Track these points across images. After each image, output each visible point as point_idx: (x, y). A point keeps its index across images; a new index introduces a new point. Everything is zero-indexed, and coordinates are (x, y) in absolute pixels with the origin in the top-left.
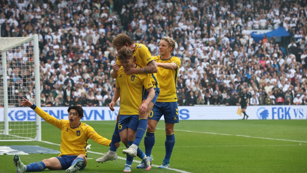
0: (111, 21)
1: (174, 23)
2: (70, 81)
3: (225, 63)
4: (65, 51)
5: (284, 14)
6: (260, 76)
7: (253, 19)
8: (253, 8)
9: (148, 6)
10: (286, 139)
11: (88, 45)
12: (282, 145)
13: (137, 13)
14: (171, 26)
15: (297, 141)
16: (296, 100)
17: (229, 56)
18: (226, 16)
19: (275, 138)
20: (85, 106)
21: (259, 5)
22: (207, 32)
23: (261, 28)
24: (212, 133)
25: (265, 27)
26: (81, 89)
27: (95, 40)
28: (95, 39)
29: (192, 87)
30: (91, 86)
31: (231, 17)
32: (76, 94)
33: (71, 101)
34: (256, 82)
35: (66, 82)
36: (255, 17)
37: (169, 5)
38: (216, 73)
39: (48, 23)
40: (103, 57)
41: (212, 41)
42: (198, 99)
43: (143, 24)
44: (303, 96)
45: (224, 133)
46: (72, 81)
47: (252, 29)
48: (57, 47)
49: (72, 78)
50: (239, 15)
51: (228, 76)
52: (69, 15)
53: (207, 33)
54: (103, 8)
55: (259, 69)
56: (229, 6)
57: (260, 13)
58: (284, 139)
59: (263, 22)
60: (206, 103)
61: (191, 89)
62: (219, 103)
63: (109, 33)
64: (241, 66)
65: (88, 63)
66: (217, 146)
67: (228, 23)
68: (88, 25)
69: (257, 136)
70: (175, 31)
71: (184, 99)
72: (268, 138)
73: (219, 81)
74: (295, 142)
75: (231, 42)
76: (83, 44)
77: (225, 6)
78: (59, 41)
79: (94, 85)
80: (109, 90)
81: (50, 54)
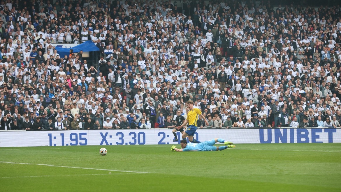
10: (94, 168)
12: (90, 175)
15: (107, 170)
16: (105, 124)
17: (29, 74)
19: (82, 167)
24: (9, 163)
41: (10, 56)
44: (114, 119)
45: (23, 162)
47: (57, 43)
53: (4, 47)
55: (64, 88)
56: (30, 16)
58: (92, 168)
66: (15, 177)
69: (61, 165)
72: (74, 166)
74: (104, 170)
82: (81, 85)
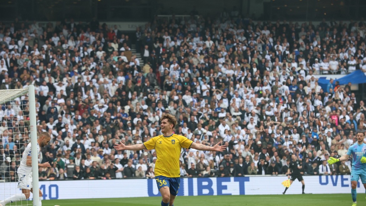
0: (133, 66)
1: (216, 68)
2: (79, 146)
3: (284, 120)
4: (72, 107)
5: (362, 53)
6: (331, 135)
7: (321, 61)
8: (319, 46)
9: (181, 46)
11: (102, 98)
13: (166, 55)
14: (212, 70)
17: (289, 110)
18: (284, 57)
20: (101, 179)
21: (328, 42)
22: (259, 78)
23: (331, 71)
25: (336, 70)
26: (95, 156)
27: (111, 91)
28: (112, 89)
29: (241, 151)
30: (108, 151)
31: (290, 59)
32: (87, 163)
33: (80, 171)
34: (327, 144)
35: (74, 147)
36: (323, 58)
37: (209, 43)
38: (273, 133)
39: (49, 70)
40: (123, 113)
41: (267, 90)
42: (249, 167)
43: (176, 69)
46: (82, 146)
47: (320, 74)
48: (62, 101)
49: (82, 141)
50: (301, 56)
51: (289, 136)
52: (77, 59)
53: (260, 80)
54: (123, 49)
55: (330, 126)
56: (288, 44)
57: (331, 52)
59: (334, 65)
60: (260, 173)
61: (240, 154)
62: (277, 173)
63: (130, 81)
64: (306, 123)
65: (103, 122)
67: (287, 67)
68: (102, 71)
70: (218, 78)
71: (231, 167)
73: (276, 143)
75: (291, 92)
76: (96, 96)
77: (283, 44)
78: (65, 94)
79: (111, 151)
80: (131, 156)
81: (53, 110)
82: (350, 122)
